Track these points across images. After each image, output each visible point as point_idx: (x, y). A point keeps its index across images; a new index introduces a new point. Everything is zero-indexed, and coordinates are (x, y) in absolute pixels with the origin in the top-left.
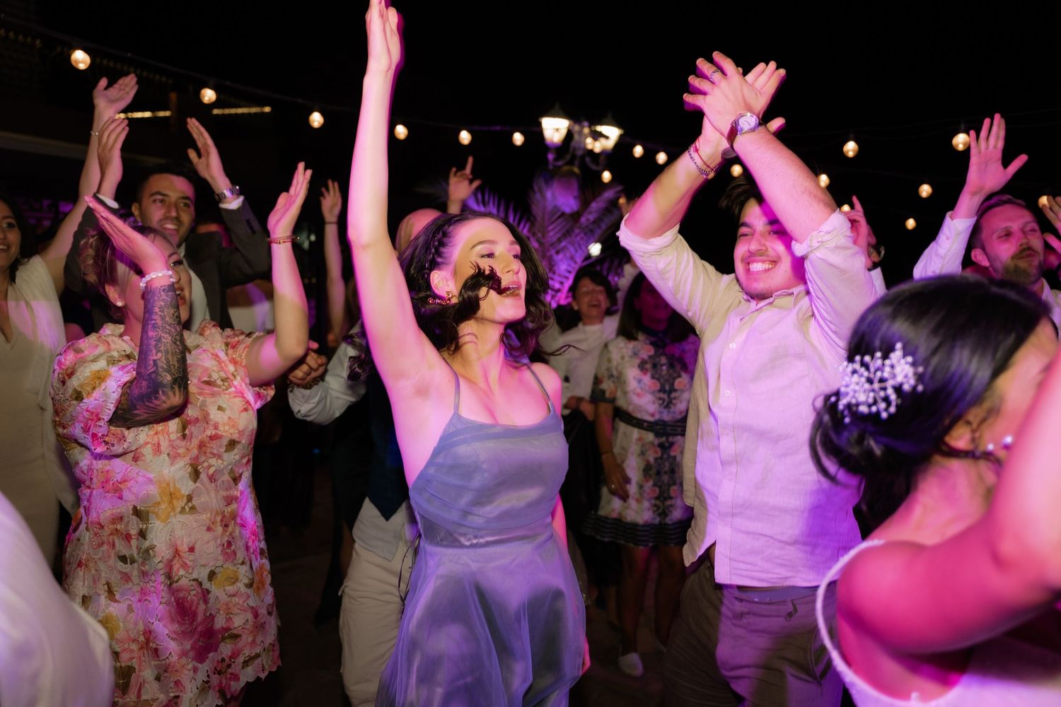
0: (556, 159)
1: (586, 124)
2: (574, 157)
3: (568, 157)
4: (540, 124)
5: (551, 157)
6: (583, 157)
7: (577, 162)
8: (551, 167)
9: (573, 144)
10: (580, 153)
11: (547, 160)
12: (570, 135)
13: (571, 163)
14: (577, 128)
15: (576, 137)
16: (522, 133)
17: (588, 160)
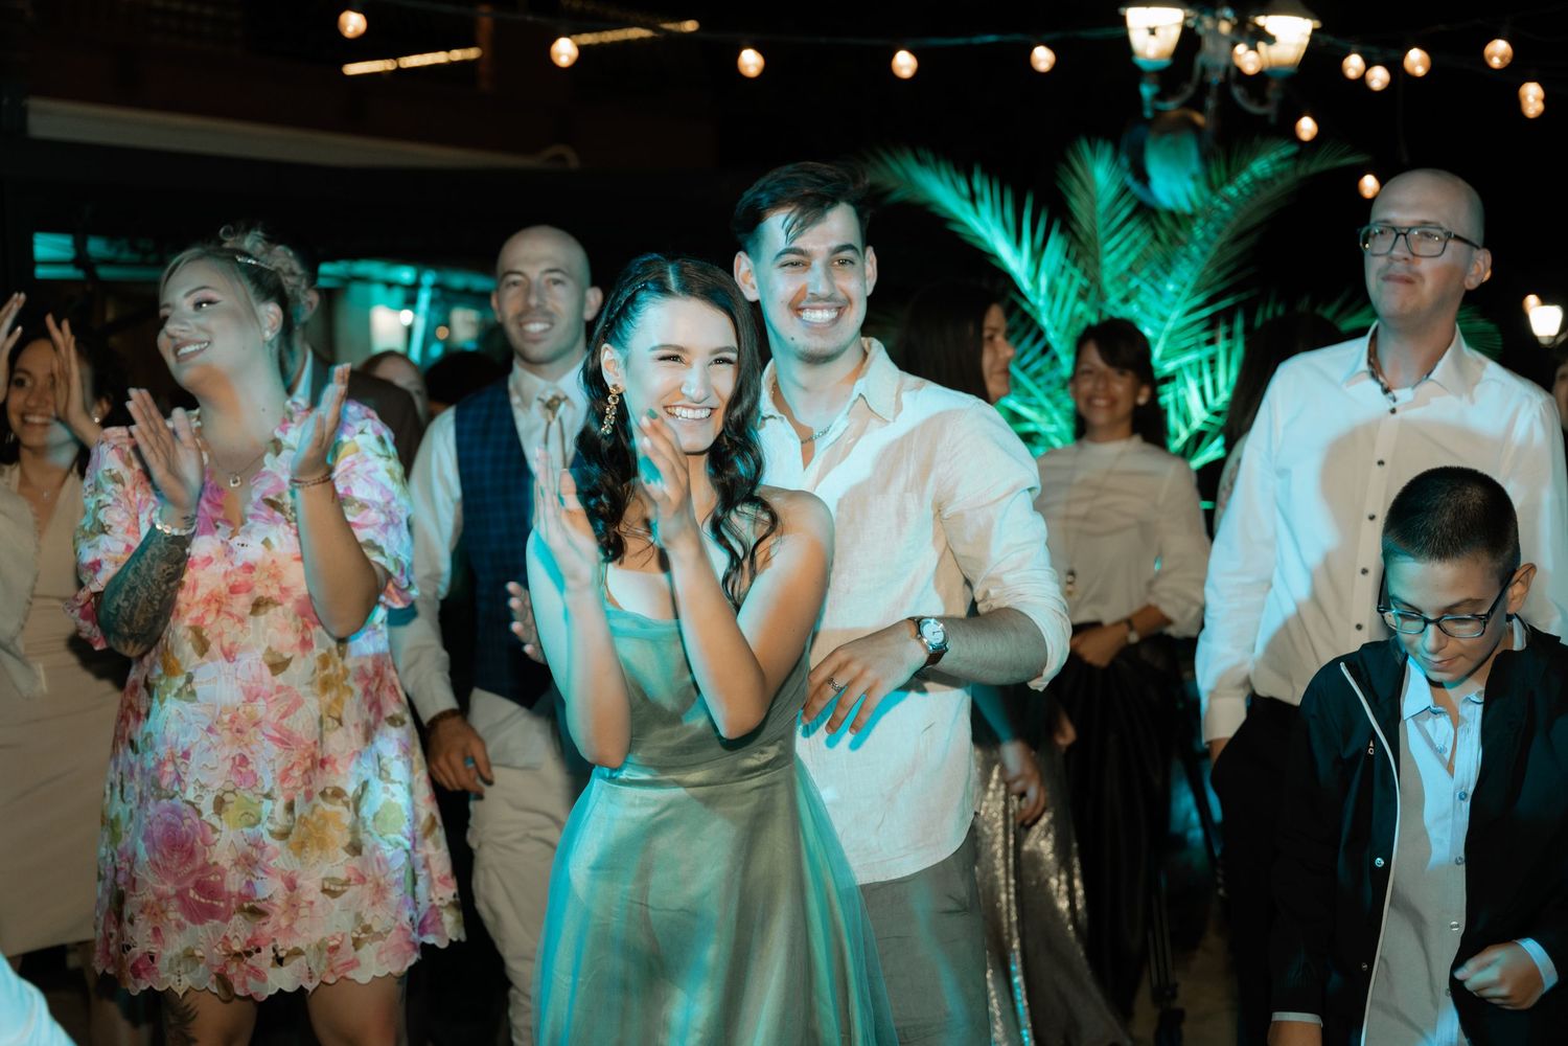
0: (1160, 97)
1: (1228, 13)
2: (1203, 87)
3: (1190, 90)
4: (1122, 21)
5: (1147, 91)
6: (1224, 87)
7: (1210, 104)
8: (1148, 114)
9: (1200, 59)
10: (1215, 78)
11: (1139, 96)
12: (1189, 40)
13: (1196, 103)
14: (1208, 22)
15: (1208, 44)
16: (1049, 45)
17: (1237, 92)
